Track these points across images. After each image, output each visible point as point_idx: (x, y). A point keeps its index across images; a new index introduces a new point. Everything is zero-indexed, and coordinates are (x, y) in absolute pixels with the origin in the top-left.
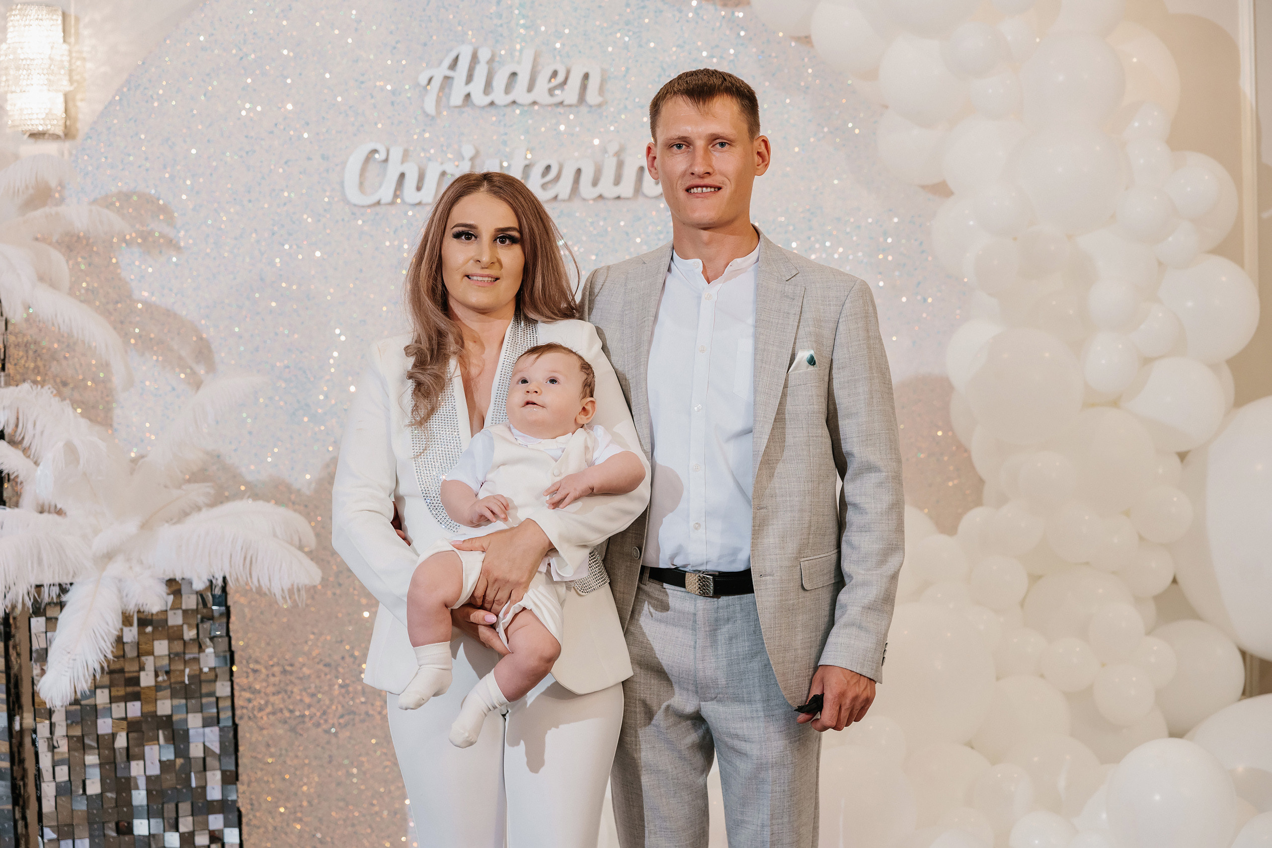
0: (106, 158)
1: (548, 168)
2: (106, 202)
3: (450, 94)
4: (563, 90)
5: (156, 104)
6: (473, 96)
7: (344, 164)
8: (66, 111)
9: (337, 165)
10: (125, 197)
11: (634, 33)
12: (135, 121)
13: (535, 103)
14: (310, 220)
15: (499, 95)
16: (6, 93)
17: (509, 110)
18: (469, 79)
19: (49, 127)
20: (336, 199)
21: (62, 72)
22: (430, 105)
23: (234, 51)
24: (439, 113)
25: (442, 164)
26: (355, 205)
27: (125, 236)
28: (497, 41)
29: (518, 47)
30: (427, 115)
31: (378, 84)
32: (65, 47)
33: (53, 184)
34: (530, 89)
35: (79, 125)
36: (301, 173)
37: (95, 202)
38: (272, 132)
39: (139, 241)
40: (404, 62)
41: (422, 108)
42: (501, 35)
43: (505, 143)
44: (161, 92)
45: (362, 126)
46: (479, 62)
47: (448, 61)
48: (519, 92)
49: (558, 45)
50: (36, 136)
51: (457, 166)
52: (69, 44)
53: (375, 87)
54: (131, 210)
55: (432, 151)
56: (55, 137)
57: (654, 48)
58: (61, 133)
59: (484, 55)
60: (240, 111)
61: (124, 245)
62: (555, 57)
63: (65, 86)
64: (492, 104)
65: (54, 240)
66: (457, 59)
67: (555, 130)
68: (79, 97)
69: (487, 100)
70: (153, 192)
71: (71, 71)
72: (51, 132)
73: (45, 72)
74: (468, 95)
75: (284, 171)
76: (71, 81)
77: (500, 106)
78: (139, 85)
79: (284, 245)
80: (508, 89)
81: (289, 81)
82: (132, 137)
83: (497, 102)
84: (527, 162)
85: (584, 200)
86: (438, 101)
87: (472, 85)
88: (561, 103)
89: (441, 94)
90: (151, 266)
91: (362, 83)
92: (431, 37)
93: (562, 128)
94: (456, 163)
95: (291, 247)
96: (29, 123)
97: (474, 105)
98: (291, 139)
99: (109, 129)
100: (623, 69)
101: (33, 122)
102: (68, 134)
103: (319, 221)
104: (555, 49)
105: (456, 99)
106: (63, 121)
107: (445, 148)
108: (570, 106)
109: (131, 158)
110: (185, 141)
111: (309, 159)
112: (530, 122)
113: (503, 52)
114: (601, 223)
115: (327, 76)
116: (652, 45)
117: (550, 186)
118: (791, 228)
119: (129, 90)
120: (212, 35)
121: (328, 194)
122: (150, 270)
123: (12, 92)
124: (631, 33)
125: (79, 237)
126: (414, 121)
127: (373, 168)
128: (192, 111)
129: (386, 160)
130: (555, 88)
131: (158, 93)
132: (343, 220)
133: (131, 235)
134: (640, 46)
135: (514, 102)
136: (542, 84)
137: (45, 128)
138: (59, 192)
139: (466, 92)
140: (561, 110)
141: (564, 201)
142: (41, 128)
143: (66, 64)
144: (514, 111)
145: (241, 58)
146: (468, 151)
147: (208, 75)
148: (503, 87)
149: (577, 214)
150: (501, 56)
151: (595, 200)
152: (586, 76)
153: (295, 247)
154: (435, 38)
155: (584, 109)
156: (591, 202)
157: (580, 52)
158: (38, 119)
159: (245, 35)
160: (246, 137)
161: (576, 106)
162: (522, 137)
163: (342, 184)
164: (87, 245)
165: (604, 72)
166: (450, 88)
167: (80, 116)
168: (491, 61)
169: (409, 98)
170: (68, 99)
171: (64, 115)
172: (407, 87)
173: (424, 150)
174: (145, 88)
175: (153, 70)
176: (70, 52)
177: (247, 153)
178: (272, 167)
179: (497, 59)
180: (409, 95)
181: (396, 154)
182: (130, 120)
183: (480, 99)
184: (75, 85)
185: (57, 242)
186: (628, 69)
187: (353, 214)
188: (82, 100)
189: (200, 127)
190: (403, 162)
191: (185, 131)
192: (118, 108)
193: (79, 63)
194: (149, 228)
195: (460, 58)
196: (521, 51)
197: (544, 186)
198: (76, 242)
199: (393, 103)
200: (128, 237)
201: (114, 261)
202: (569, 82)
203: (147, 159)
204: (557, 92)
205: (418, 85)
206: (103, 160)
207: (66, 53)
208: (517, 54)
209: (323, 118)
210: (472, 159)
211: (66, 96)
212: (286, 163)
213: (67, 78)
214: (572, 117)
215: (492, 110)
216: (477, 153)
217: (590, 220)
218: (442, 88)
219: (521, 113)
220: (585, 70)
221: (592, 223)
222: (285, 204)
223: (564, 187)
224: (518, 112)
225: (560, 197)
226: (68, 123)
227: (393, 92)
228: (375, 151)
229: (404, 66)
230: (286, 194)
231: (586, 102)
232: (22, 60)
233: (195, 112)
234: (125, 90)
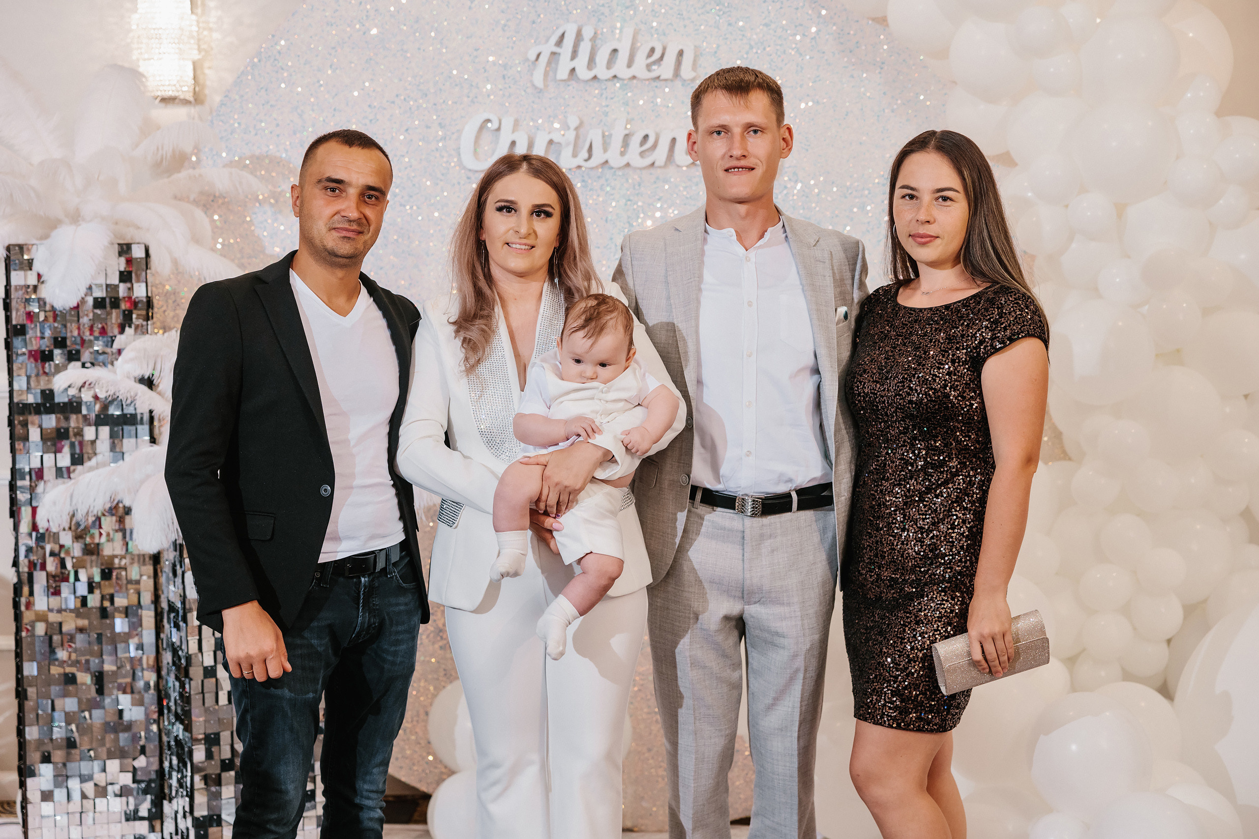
0: (239, 124)
1: (646, 137)
2: (240, 165)
3: (556, 69)
4: (660, 65)
5: (285, 74)
6: (577, 70)
7: (460, 132)
8: (195, 78)
9: (453, 133)
10: (258, 160)
11: (724, 13)
12: (266, 90)
13: (634, 77)
14: (428, 183)
15: (601, 70)
16: (138, 60)
17: (609, 84)
18: (574, 54)
19: (180, 93)
20: (453, 164)
21: (192, 41)
22: (538, 77)
23: (358, 26)
24: (546, 86)
25: (549, 133)
26: (470, 170)
27: (258, 196)
28: (599, 20)
29: (618, 25)
30: (536, 88)
31: (491, 59)
32: (194, 17)
33: (188, 149)
34: (629, 65)
35: (207, 91)
36: (420, 140)
37: (230, 164)
38: (393, 102)
39: (272, 201)
40: (514, 39)
41: (531, 82)
42: (603, 14)
43: (606, 114)
44: (290, 64)
45: (476, 97)
46: (583, 40)
47: (554, 39)
48: (620, 67)
49: (655, 24)
50: (166, 100)
51: (563, 135)
52: (196, 14)
53: (488, 61)
54: (263, 173)
55: (540, 121)
56: (186, 102)
57: (742, 26)
58: (192, 99)
59: (588, 33)
60: (364, 83)
61: (257, 204)
62: (652, 36)
63: (196, 56)
64: (595, 77)
65: (192, 199)
66: (563, 35)
67: (652, 102)
68: (206, 64)
69: (591, 74)
70: (284, 155)
71: (199, 40)
72: (182, 97)
73: (176, 41)
74: (573, 70)
75: (405, 138)
76: (200, 50)
77: (602, 80)
78: (269, 56)
79: (405, 206)
80: (610, 64)
81: (409, 55)
82: (263, 105)
83: (599, 76)
84: (627, 132)
85: (678, 166)
86: (546, 74)
87: (576, 60)
88: (658, 78)
89: (548, 69)
90: (282, 224)
91: (476, 57)
92: (539, 16)
93: (659, 100)
94: (562, 132)
95: (411, 208)
96: (161, 88)
97: (579, 79)
98: (410, 109)
99: (242, 96)
100: (714, 46)
101: (165, 88)
102: (198, 99)
103: (437, 184)
104: (652, 27)
105: (563, 73)
106: (192, 87)
107: (552, 119)
108: (666, 80)
109: (263, 124)
110: (313, 110)
111: (428, 127)
112: (629, 94)
113: (605, 30)
114: (694, 188)
115: (444, 50)
116: (741, 24)
117: (647, 153)
118: (866, 192)
119: (259, 61)
120: (337, 10)
121: (445, 160)
122: (282, 228)
123: (145, 60)
124: (721, 13)
125: (215, 196)
126: (523, 93)
127: (486, 137)
128: (319, 81)
129: (498, 129)
130: (654, 63)
131: (287, 65)
132: (459, 183)
133: (263, 195)
134: (730, 24)
135: (615, 77)
136: (641, 59)
137: (177, 94)
138: (196, 155)
139: (572, 67)
140: (657, 83)
141: (660, 167)
142: (173, 95)
143: (195, 34)
144: (615, 85)
145: (364, 33)
146: (573, 122)
147: (334, 48)
148: (605, 62)
149: (672, 180)
150: (602, 33)
151: (687, 166)
152: (681, 53)
153: (415, 208)
154: (542, 16)
155: (678, 83)
156: (684, 168)
157: (675, 30)
158: (169, 85)
159: (367, 12)
160: (370, 106)
161: (672, 80)
162: (622, 109)
163: (458, 151)
164: (223, 204)
165: (696, 48)
166: (557, 63)
167: (208, 83)
168: (594, 39)
169: (519, 72)
170: (196, 67)
171: (193, 82)
172: (517, 62)
173: (532, 120)
174: (275, 60)
175: (283, 43)
176: (198, 22)
177: (371, 121)
178: (394, 135)
179: (600, 36)
180: (519, 69)
181: (508, 124)
182: (262, 88)
183: (583, 73)
184: (203, 53)
185: (194, 200)
186: (718, 46)
187: (469, 178)
188: (210, 68)
189: (327, 96)
190: (513, 132)
191: (312, 100)
192: (250, 77)
193: (205, 33)
194: (279, 190)
195: (566, 35)
196: (621, 29)
197: (642, 154)
198: (213, 201)
199: (504, 77)
200: (261, 197)
201: (248, 219)
202: (665, 58)
203: (278, 125)
204: (654, 67)
205: (527, 60)
206: (236, 125)
207: (195, 23)
208: (618, 31)
209: (441, 90)
210: (577, 129)
211: (194, 63)
212: (407, 130)
213: (196, 47)
214: (667, 90)
215: (595, 84)
216: (581, 124)
217: (684, 185)
218: (549, 63)
219: (620, 88)
220: (680, 47)
221: (685, 188)
222: (406, 168)
223: (661, 155)
224: (618, 85)
225: (656, 164)
226: (197, 89)
227: (505, 66)
228: (488, 121)
229: (514, 42)
230: (407, 160)
231: (681, 77)
232: (154, 29)
233: (322, 82)
234: (256, 60)
